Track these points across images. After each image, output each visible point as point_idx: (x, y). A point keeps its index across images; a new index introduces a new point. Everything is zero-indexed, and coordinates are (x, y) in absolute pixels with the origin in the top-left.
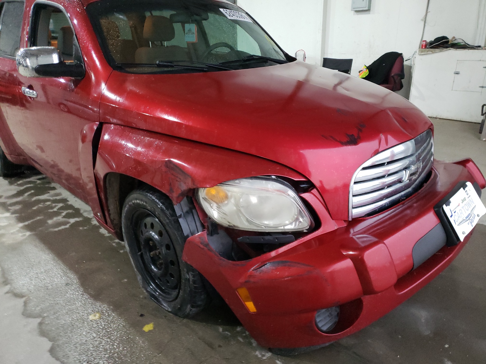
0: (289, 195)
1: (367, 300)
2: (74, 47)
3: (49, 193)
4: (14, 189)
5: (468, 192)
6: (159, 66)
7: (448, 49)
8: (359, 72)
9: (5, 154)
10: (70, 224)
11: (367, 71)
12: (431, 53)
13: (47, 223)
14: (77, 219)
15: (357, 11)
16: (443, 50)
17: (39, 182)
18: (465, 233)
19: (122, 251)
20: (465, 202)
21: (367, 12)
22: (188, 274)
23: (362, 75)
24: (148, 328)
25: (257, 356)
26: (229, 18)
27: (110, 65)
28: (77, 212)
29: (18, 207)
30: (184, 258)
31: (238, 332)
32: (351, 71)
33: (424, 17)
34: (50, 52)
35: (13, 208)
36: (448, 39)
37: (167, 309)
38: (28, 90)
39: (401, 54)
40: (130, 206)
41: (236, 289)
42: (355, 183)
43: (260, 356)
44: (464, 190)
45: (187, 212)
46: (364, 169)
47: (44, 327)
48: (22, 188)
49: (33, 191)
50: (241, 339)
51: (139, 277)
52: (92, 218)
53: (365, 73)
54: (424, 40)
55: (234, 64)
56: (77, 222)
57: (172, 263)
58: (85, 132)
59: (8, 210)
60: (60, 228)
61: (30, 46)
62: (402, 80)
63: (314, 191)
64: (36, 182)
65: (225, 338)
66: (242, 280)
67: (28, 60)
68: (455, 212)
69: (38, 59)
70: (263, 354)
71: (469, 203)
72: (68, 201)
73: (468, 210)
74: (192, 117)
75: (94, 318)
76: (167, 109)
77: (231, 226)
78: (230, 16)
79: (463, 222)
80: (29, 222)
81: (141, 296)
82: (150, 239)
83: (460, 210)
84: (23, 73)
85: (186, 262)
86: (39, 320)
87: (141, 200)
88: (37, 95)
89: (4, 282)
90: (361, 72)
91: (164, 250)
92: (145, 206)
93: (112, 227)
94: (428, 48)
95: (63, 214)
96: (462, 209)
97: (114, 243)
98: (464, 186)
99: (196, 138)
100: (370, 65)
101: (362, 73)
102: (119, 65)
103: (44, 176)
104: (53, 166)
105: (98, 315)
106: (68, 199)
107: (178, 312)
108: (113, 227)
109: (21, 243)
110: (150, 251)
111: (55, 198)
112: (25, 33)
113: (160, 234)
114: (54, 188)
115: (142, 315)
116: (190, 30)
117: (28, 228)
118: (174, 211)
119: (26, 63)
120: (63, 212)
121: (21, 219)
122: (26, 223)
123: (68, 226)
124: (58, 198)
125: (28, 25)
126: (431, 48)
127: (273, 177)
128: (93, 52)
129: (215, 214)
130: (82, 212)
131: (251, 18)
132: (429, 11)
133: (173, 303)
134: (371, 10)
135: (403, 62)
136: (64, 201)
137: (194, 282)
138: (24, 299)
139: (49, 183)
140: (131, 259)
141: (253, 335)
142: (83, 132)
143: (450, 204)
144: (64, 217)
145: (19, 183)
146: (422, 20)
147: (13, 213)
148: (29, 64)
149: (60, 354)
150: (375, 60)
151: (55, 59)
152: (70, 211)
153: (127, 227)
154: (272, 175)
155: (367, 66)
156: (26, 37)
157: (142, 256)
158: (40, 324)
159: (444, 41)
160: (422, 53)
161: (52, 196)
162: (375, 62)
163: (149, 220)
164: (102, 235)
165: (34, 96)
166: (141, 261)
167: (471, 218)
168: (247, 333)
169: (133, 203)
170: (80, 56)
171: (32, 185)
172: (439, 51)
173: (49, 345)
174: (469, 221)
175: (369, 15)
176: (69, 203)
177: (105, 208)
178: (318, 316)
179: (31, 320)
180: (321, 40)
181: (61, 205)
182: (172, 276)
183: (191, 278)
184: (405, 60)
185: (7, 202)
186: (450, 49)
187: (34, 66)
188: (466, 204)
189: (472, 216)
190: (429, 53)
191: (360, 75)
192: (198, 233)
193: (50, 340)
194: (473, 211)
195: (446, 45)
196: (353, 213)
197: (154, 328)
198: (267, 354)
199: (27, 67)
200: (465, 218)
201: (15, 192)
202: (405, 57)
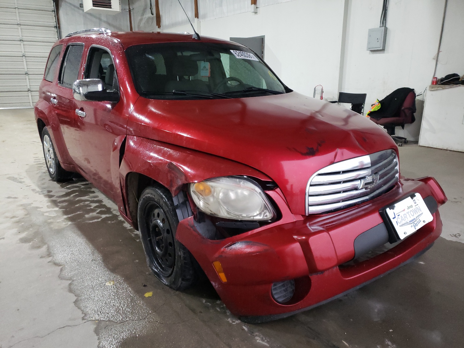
0: (256, 191)
1: (314, 278)
2: (114, 80)
3: (89, 195)
4: (64, 191)
5: (416, 201)
6: (174, 94)
7: (458, 85)
8: (372, 105)
9: (60, 162)
10: (101, 219)
11: (379, 104)
12: (441, 89)
13: (85, 217)
14: (108, 215)
15: (373, 51)
16: (453, 87)
17: (83, 187)
18: (406, 234)
19: (138, 241)
20: (411, 209)
21: (382, 52)
22: (180, 252)
23: (374, 108)
24: (147, 295)
25: (229, 322)
26: (238, 57)
27: (138, 92)
28: (108, 210)
29: (64, 204)
30: (177, 237)
31: (217, 304)
32: (365, 105)
33: (436, 56)
34: (96, 83)
35: (61, 205)
36: (459, 76)
37: (165, 283)
38: (80, 111)
39: (413, 89)
40: (144, 199)
41: (212, 262)
42: (311, 185)
43: (231, 322)
44: (412, 199)
45: (183, 203)
46: (320, 175)
47: (72, 287)
48: (69, 191)
49: (77, 193)
50: (218, 309)
51: (148, 259)
52: (119, 215)
53: (377, 107)
54: (435, 77)
55: (236, 94)
56: (106, 217)
57: (170, 244)
58: (116, 144)
59: (57, 206)
60: (94, 221)
61: (85, 79)
62: (414, 114)
63: (278, 190)
64: (81, 187)
65: (207, 307)
66: (217, 255)
67: (81, 89)
68: (398, 216)
69: (88, 87)
70: (234, 321)
71: (415, 210)
72: (103, 202)
73: (413, 216)
74: (191, 131)
75: (109, 285)
76: (174, 125)
77: (213, 214)
78: (238, 56)
79: (406, 224)
80: (72, 215)
81: (147, 273)
82: (156, 226)
83: (405, 214)
84: (77, 98)
85: (178, 241)
86: (70, 282)
87: (152, 194)
88: (86, 115)
89: (48, 255)
90: (374, 105)
91: (165, 234)
92: (153, 198)
93: (130, 218)
94: (439, 84)
95: (98, 211)
96: (407, 215)
97: (133, 234)
98: (413, 196)
99: (193, 147)
100: (383, 100)
101: (374, 107)
102: (144, 93)
103: (87, 183)
104: (95, 174)
105: (112, 283)
106: (103, 201)
107: (173, 286)
108: (132, 218)
109: (63, 229)
110: (157, 236)
111: (93, 199)
112: (82, 69)
113: (163, 221)
114: (94, 192)
115: (145, 286)
116: (205, 67)
117: (71, 219)
118: (173, 201)
119: (79, 90)
120: (97, 210)
121: (65, 213)
122: (70, 216)
123: (100, 220)
124: (95, 199)
125: (85, 63)
126: (442, 84)
127: (245, 177)
128: (127, 83)
129: (201, 204)
130: (112, 210)
131: (258, 58)
132: (440, 50)
133: (170, 278)
134: (385, 49)
135: (415, 97)
136: (100, 201)
137: (185, 258)
138: (61, 267)
139: (91, 188)
140: (143, 243)
141: (228, 307)
142: (115, 144)
143: (395, 208)
144: (98, 213)
145: (68, 187)
146: (434, 59)
147: (60, 208)
148: (81, 92)
149: (82, 305)
150: (388, 95)
151: (100, 88)
152: (103, 209)
153: (141, 217)
154: (245, 175)
155: (380, 100)
156: (82, 72)
157: (150, 240)
158: (70, 284)
159: (455, 77)
160: (433, 89)
161: (91, 198)
162: (387, 96)
163: (156, 211)
164: (125, 228)
165: (84, 116)
166: (149, 245)
167: (415, 223)
168: (224, 305)
169: (146, 197)
170: (118, 86)
171: (77, 189)
172: (449, 87)
173: (75, 298)
174: (412, 224)
175: (384, 54)
176: (103, 203)
177: (126, 202)
178: (275, 289)
179: (64, 281)
180: (338, 77)
181: (97, 204)
182: (170, 255)
183: (182, 255)
184: (416, 95)
185: (57, 200)
186: (460, 86)
187: (84, 93)
188: (412, 210)
189: (417, 221)
190: (439, 89)
191: (373, 108)
192: (189, 217)
193: (76, 296)
194: (419, 217)
195: (457, 82)
196: (310, 210)
197: (153, 295)
198: (237, 321)
199: (80, 93)
200: (408, 222)
201: (64, 193)
202: (417, 92)
